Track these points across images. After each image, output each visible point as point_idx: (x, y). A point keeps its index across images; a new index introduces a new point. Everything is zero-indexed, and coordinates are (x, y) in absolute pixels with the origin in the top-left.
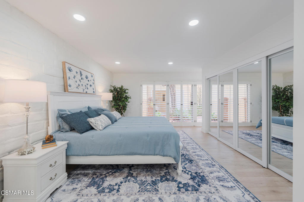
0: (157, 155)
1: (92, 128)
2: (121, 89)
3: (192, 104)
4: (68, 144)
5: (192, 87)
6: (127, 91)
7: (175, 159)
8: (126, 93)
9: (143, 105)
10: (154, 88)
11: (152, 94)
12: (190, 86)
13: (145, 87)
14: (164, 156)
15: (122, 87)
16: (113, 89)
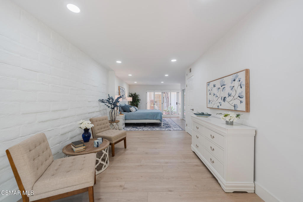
0: (154, 119)
1: (131, 111)
2: (135, 94)
3: (177, 104)
4: (125, 115)
5: (177, 94)
6: (138, 96)
7: (160, 120)
8: (138, 97)
9: (148, 104)
10: (154, 95)
11: (153, 97)
12: (176, 93)
13: (148, 93)
14: (157, 120)
15: (135, 93)
16: (130, 95)
